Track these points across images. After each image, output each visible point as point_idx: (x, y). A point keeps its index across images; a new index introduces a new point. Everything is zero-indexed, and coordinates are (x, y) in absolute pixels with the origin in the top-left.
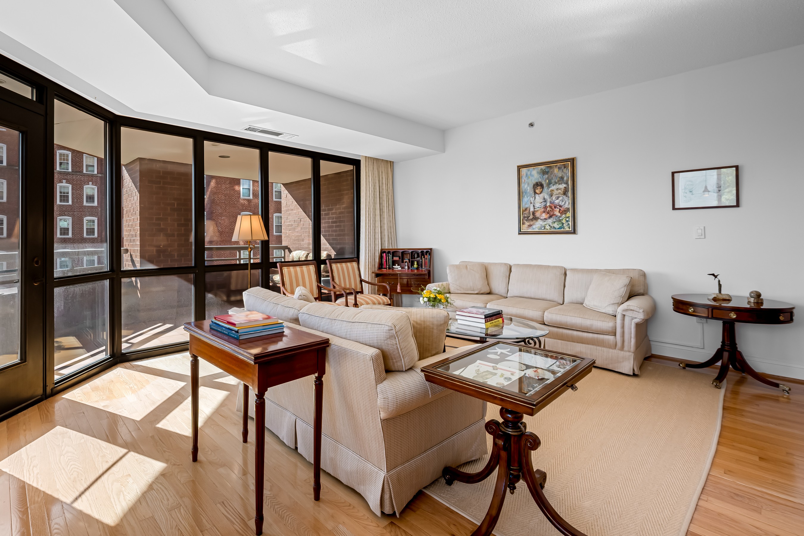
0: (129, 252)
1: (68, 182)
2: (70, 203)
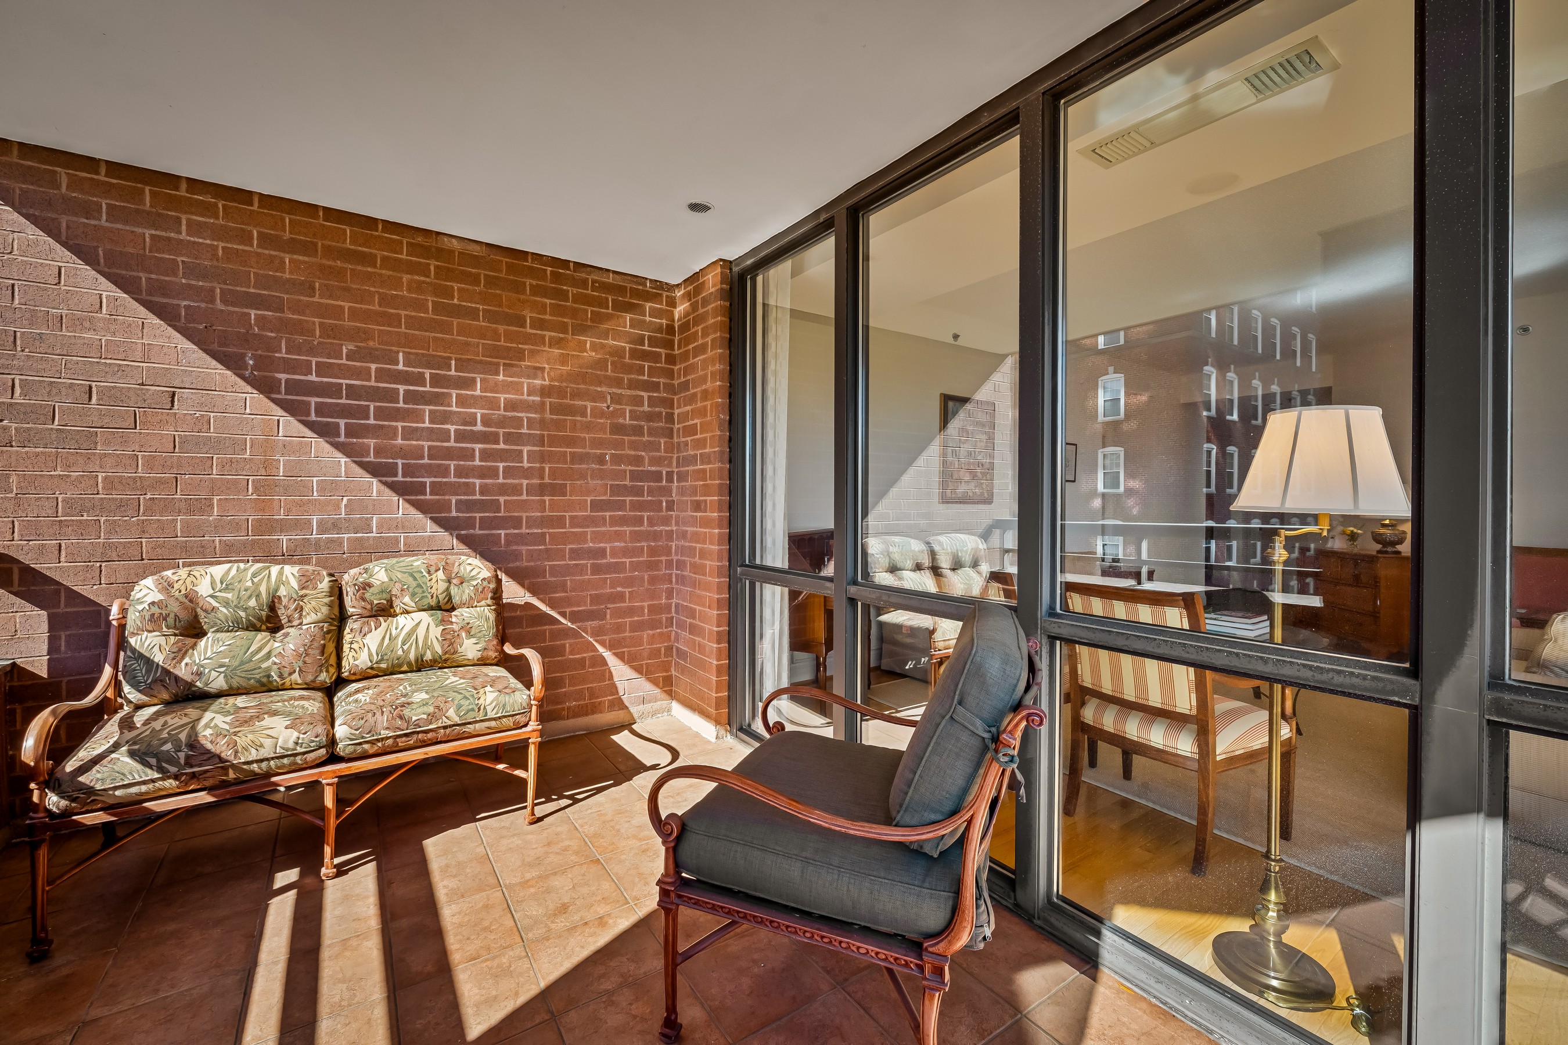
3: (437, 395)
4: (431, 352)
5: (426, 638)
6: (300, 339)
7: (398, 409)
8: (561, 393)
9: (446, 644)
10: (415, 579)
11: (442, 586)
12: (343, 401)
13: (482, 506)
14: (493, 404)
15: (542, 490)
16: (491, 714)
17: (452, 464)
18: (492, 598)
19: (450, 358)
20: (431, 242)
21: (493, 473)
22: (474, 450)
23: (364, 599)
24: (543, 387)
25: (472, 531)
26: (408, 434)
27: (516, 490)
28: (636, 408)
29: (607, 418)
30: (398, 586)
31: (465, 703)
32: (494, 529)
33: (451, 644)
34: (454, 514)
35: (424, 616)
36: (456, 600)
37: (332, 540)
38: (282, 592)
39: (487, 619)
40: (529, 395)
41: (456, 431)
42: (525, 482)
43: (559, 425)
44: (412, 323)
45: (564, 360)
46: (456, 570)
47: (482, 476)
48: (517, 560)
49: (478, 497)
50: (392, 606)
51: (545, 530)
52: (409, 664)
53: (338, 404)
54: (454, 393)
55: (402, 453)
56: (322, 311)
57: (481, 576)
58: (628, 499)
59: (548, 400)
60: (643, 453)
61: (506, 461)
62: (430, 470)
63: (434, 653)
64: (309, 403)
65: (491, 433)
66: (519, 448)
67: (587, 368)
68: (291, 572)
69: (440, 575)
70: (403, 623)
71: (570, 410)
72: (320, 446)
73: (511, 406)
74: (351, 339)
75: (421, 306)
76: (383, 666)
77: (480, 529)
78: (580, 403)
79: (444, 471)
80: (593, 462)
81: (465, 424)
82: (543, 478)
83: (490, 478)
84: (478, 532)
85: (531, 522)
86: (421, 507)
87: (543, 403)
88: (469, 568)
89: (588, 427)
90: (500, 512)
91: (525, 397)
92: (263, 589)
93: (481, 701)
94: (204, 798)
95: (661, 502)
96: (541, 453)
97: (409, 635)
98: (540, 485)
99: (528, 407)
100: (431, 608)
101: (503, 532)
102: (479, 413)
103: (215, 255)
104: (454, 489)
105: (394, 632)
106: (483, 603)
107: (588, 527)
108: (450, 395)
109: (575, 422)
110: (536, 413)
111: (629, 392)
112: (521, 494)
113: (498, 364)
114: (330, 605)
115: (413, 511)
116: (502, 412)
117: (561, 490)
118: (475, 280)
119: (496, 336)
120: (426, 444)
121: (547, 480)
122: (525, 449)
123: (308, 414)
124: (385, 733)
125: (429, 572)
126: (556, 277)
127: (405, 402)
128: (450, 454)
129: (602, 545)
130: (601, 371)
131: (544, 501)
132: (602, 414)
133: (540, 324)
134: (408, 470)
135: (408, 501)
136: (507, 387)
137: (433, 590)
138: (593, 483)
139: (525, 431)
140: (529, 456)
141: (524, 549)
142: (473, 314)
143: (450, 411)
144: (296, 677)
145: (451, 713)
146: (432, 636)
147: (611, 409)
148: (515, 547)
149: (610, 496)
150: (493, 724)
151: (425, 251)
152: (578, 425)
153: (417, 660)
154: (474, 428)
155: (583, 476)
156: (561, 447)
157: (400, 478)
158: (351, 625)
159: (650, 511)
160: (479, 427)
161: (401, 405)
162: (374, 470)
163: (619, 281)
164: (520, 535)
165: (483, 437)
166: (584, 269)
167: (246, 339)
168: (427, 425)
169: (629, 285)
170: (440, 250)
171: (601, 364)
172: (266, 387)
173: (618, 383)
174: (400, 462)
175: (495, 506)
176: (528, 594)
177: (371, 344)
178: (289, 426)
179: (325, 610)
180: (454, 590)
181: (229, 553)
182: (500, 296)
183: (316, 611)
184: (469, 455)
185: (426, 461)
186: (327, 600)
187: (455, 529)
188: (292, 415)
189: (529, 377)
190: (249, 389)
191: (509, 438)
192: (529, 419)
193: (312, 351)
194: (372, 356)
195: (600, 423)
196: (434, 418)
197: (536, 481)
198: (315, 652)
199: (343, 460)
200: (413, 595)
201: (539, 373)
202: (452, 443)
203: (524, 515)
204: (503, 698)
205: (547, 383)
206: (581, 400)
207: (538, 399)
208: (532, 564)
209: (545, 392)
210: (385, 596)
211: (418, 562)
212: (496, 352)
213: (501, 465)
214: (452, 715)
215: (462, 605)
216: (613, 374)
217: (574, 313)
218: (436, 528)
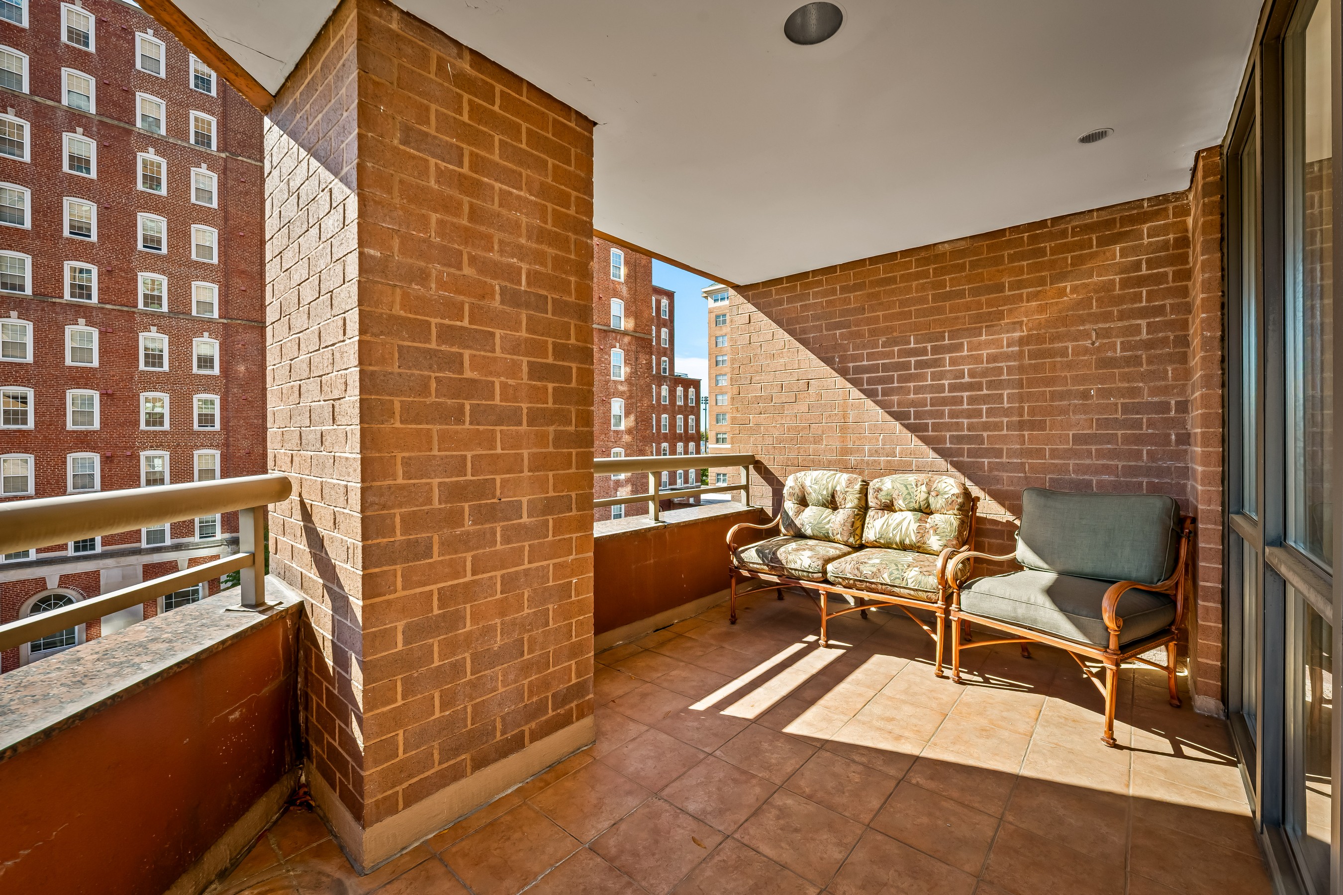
0: (295, 489)
1: (161, 329)
2: (166, 367)
3: (936, 360)
4: (932, 330)
5: (907, 529)
6: (858, 341)
7: (911, 374)
8: (1040, 339)
9: (919, 535)
10: (907, 489)
11: (924, 496)
12: (880, 374)
13: (969, 439)
14: (977, 359)
15: (1021, 425)
16: (911, 586)
17: (947, 409)
18: (958, 509)
19: (944, 332)
20: (931, 253)
21: (979, 413)
22: (962, 397)
23: (877, 498)
24: (1021, 339)
25: (961, 459)
26: (917, 390)
27: (997, 426)
28: (1131, 338)
29: (1091, 354)
30: (897, 492)
31: (896, 572)
32: (979, 457)
33: (922, 537)
34: (948, 445)
35: (910, 515)
36: (933, 507)
37: (875, 461)
38: (838, 489)
39: (951, 524)
40: (1008, 346)
41: (949, 384)
42: (1005, 420)
43: (1036, 368)
44: (919, 313)
45: (1042, 309)
46: (934, 486)
47: (969, 417)
48: (998, 484)
49: (966, 433)
50: (893, 505)
51: (1023, 460)
52: (896, 544)
53: (877, 377)
54: (947, 356)
55: (913, 403)
56: (869, 321)
57: (952, 492)
58: (1120, 433)
59: (1026, 348)
60: (1141, 384)
61: (989, 404)
62: (932, 415)
63: (911, 540)
64: (863, 378)
65: (976, 383)
66: (1000, 392)
67: (1068, 310)
68: (844, 477)
69: (924, 488)
70: (897, 517)
71: (1051, 354)
72: (869, 403)
73: (993, 358)
74: (884, 334)
75: (923, 300)
76: (882, 541)
77: (968, 457)
78: (1060, 345)
79: (941, 415)
80: (1075, 398)
81: (956, 378)
82: (1022, 416)
83: (975, 417)
84: (966, 459)
85: (1011, 453)
86: (925, 440)
87: (1021, 352)
88: (944, 485)
89: (1070, 366)
90: (984, 444)
91: (1005, 349)
92: (830, 486)
93: (905, 575)
94: (775, 579)
95: (1169, 435)
96: (1020, 394)
97: (898, 525)
98: (1019, 422)
99: (1008, 357)
100: (915, 510)
101: (986, 461)
102: (966, 368)
103: (822, 307)
104: (948, 427)
105: (890, 522)
106: (951, 512)
107: (1070, 459)
108: (944, 358)
109: (1054, 365)
110: (1015, 360)
111: (1120, 324)
112: (1003, 430)
113: (981, 328)
114: (860, 499)
115: (920, 443)
116: (985, 365)
117: (1041, 425)
118: (962, 267)
119: (979, 305)
120: (929, 396)
121: (1026, 417)
122: (1006, 393)
123: (863, 385)
124: (849, 576)
125: (917, 485)
126: (1033, 239)
127: (915, 369)
128: (944, 402)
129: (1086, 477)
130: (1084, 310)
131: (1024, 436)
132: (1086, 351)
133: (1019, 285)
134: (918, 415)
135: (917, 436)
136: (988, 344)
137: (917, 498)
138: (1074, 418)
139: (1005, 377)
140: (1009, 398)
141: (1005, 475)
142: (961, 294)
143: (945, 371)
144: (839, 536)
145: (886, 576)
146: (911, 528)
147: (1097, 344)
148: (996, 473)
149: (1097, 430)
150: (912, 592)
151: (926, 261)
152: (1058, 366)
153: (901, 543)
154: (962, 381)
155: (1064, 411)
156: (1040, 387)
157: (912, 421)
158: (871, 513)
159: (1151, 445)
160: (967, 379)
161: (913, 371)
162: (897, 416)
163: (1105, 216)
164: (1002, 463)
165: (970, 387)
166: (1063, 221)
167: (835, 347)
168: (929, 382)
169: (1118, 216)
170: (936, 256)
171: (1085, 303)
172: (843, 372)
173: (1106, 317)
174: (912, 410)
175: (979, 439)
176: (1008, 513)
177: (895, 334)
178: (855, 393)
179: (856, 501)
180: (931, 500)
181: (827, 466)
182: (982, 273)
183: (852, 501)
184: (959, 401)
185: (929, 408)
186: (858, 496)
187: (949, 457)
188: (855, 387)
189: (1008, 332)
190: (837, 375)
191: (991, 385)
192: (1008, 367)
193: (864, 347)
194: (895, 342)
195: (1083, 360)
196: (934, 377)
197: (1015, 419)
198: (849, 525)
199: (881, 411)
200: (905, 499)
201: (1018, 326)
202: (946, 394)
203: (1005, 447)
204: (920, 577)
205: (1025, 333)
206: (1061, 341)
207: (1017, 348)
208: (1012, 488)
209: (1021, 342)
210: (889, 497)
211: (911, 478)
212: (979, 318)
213: (984, 407)
214: (886, 578)
215: (937, 511)
216: (1099, 310)
217: (1052, 264)
218: (936, 456)
